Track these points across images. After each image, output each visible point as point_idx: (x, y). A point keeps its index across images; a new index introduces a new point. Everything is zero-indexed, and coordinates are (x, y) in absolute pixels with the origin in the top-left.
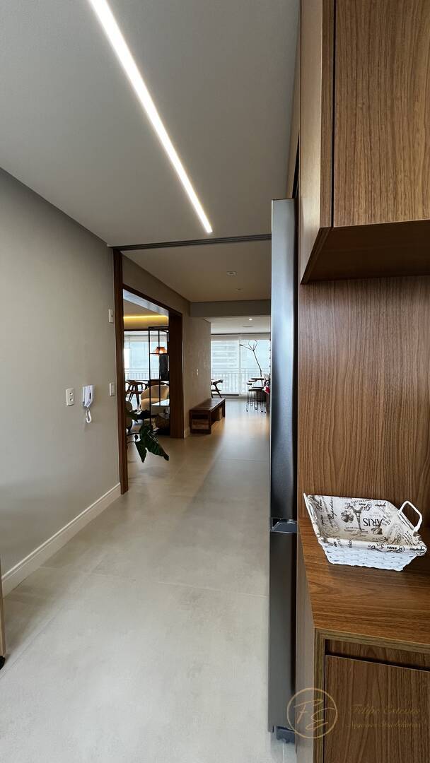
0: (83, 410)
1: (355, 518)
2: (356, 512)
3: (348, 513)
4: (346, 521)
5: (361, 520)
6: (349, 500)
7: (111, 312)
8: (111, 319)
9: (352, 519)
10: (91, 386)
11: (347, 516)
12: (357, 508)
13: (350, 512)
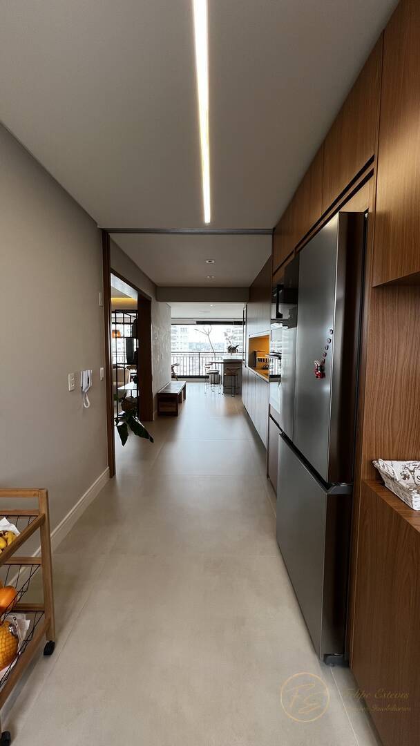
0: (80, 395)
1: (411, 476)
2: (411, 471)
3: (405, 473)
4: (404, 479)
5: (416, 478)
6: (405, 463)
7: (100, 296)
8: (101, 303)
9: (409, 478)
10: (89, 371)
11: (405, 475)
12: (412, 468)
13: (407, 472)
